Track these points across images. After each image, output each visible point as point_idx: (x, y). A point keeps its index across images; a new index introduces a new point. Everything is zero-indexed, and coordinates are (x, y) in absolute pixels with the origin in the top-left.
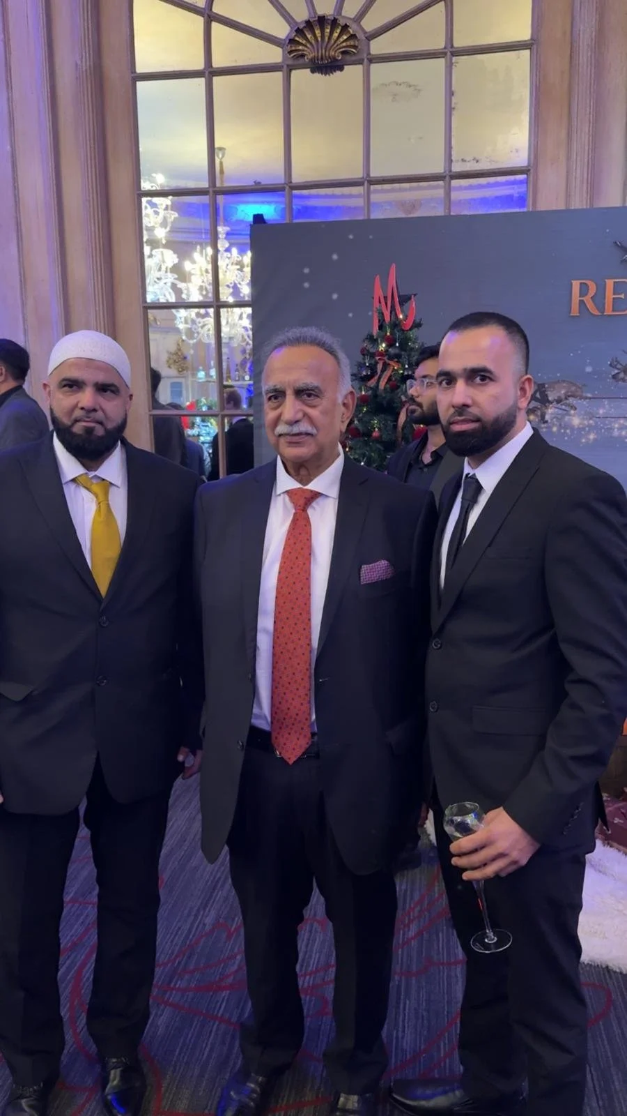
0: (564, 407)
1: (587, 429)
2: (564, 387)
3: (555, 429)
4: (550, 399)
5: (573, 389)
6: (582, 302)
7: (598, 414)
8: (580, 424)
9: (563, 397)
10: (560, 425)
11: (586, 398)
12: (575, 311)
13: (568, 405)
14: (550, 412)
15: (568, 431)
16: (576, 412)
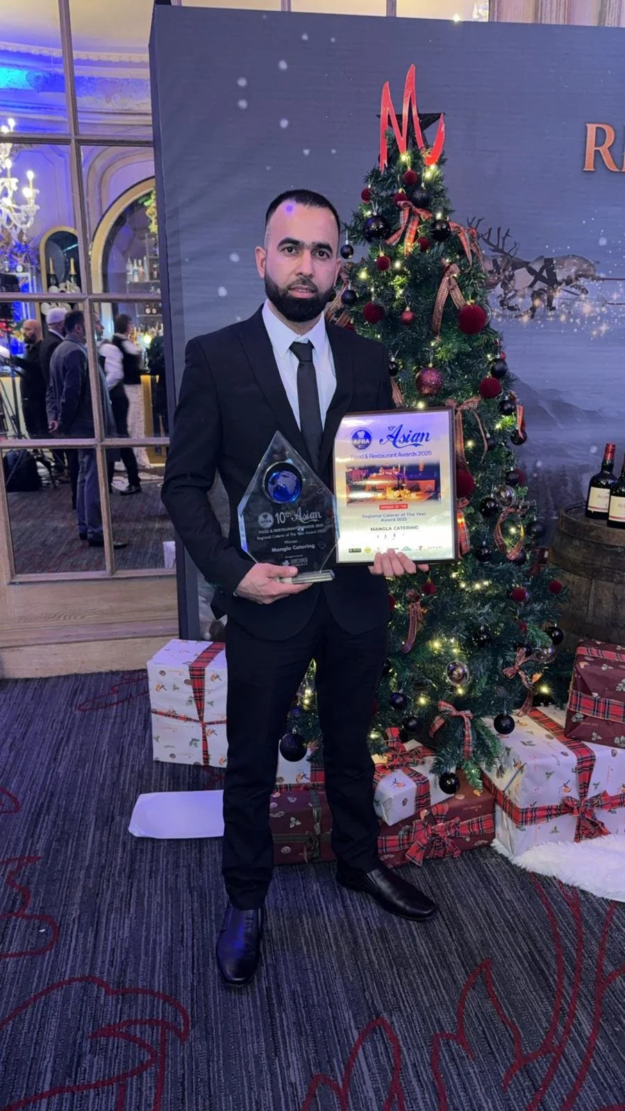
0: (573, 290)
1: (599, 318)
2: (574, 264)
3: (563, 318)
4: (559, 278)
5: (585, 266)
6: (597, 153)
7: (611, 299)
8: (592, 312)
9: (573, 277)
10: (570, 313)
11: (599, 279)
12: (589, 166)
13: (578, 287)
14: (559, 295)
15: (577, 321)
16: (587, 296)
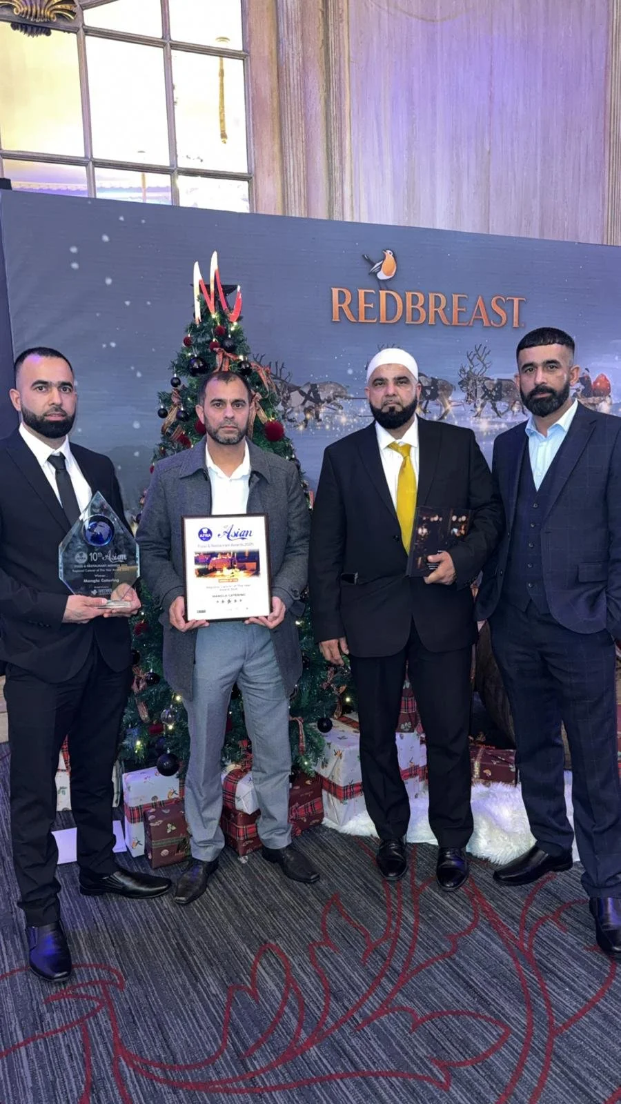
0: (333, 406)
1: (352, 427)
2: (331, 388)
3: (327, 427)
4: (322, 398)
5: (339, 389)
6: (340, 308)
7: (359, 413)
8: (348, 422)
9: (332, 397)
10: (332, 423)
11: (350, 398)
12: (336, 318)
13: (336, 404)
14: (323, 411)
15: (338, 429)
16: (343, 411)
